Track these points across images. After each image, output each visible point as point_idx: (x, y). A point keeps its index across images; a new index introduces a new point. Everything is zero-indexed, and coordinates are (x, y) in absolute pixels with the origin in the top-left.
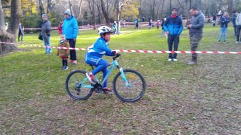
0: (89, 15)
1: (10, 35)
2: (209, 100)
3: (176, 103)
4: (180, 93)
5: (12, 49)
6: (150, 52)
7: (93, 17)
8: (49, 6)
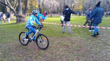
0: (59, 9)
1: (23, 16)
2: (96, 50)
3: (80, 49)
4: (84, 45)
5: (24, 21)
6: (79, 26)
7: (61, 10)
8: (42, 5)
